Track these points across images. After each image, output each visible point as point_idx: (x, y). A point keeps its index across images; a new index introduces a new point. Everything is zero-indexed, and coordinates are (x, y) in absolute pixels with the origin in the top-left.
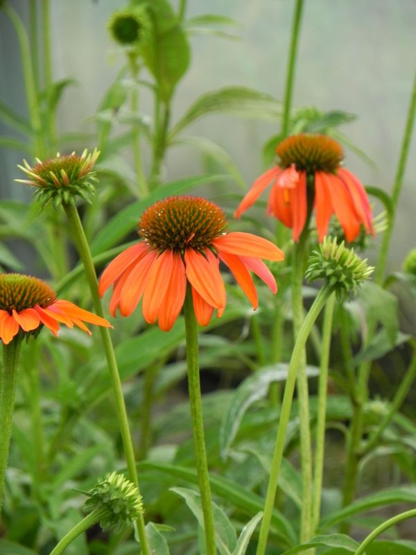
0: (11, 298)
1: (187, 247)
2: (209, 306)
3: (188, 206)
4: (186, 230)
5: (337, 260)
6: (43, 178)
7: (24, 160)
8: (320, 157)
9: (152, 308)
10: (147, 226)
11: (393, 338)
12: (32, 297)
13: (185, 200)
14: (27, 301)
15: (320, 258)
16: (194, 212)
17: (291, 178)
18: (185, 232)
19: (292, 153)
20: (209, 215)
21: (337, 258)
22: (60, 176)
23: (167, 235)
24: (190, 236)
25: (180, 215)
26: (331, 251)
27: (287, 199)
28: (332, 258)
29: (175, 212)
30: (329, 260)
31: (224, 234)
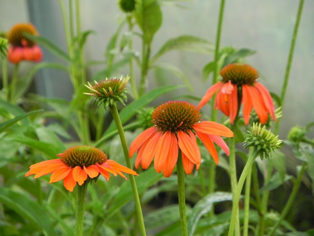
0: (82, 160)
1: (179, 129)
2: (192, 163)
3: (179, 107)
4: (178, 120)
5: (261, 136)
6: (99, 91)
7: (88, 82)
8: (245, 76)
9: (159, 165)
10: (156, 118)
11: (283, 178)
12: (94, 159)
13: (177, 103)
14: (91, 161)
15: (251, 135)
16: (182, 110)
17: (229, 88)
18: (178, 121)
19: (229, 74)
20: (191, 111)
21: (261, 135)
22: (108, 91)
23: (168, 123)
24: (180, 123)
25: (175, 111)
26: (257, 131)
27: (226, 100)
28: (258, 135)
29: (172, 110)
30: (257, 136)
31: (199, 122)
